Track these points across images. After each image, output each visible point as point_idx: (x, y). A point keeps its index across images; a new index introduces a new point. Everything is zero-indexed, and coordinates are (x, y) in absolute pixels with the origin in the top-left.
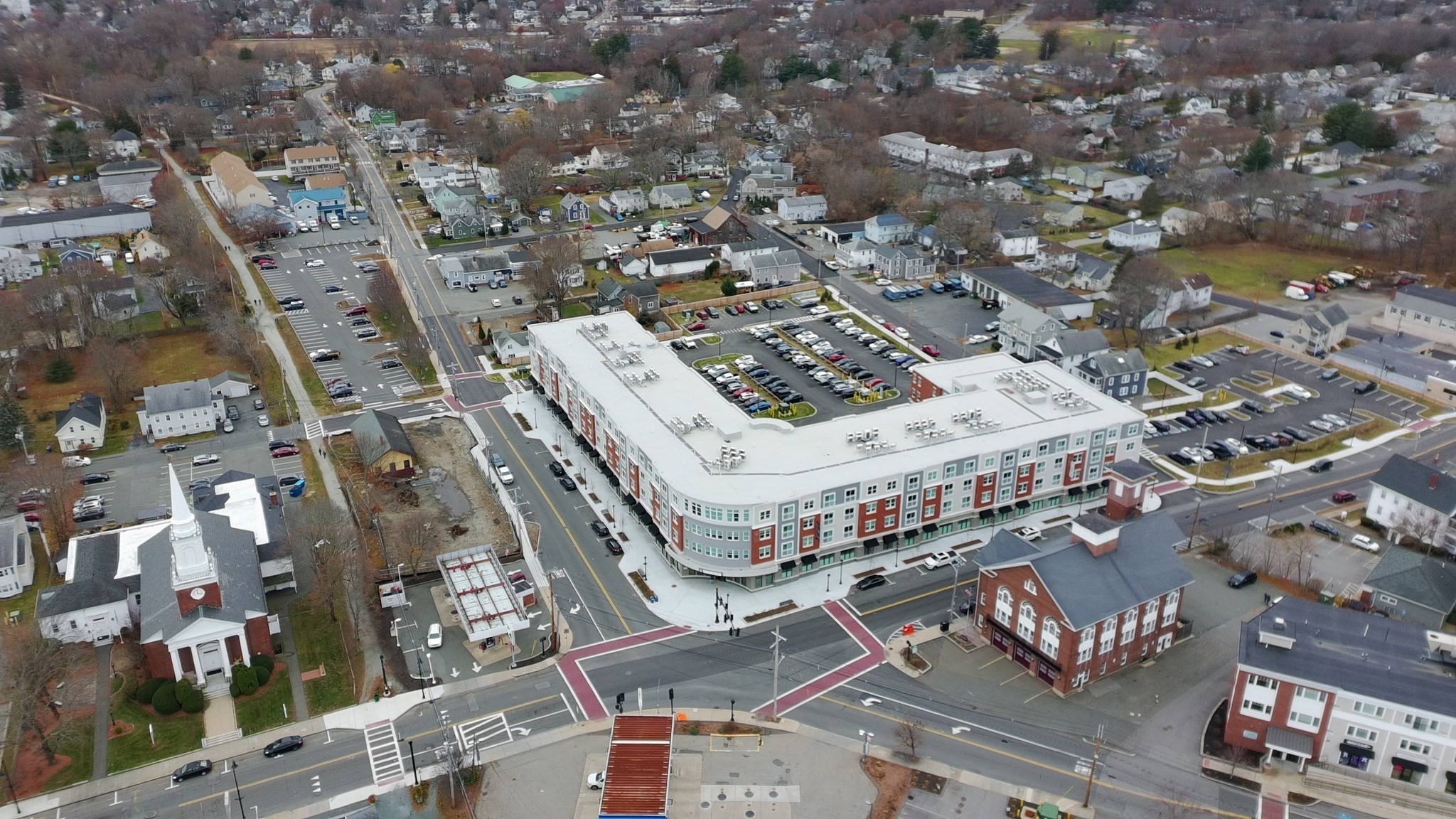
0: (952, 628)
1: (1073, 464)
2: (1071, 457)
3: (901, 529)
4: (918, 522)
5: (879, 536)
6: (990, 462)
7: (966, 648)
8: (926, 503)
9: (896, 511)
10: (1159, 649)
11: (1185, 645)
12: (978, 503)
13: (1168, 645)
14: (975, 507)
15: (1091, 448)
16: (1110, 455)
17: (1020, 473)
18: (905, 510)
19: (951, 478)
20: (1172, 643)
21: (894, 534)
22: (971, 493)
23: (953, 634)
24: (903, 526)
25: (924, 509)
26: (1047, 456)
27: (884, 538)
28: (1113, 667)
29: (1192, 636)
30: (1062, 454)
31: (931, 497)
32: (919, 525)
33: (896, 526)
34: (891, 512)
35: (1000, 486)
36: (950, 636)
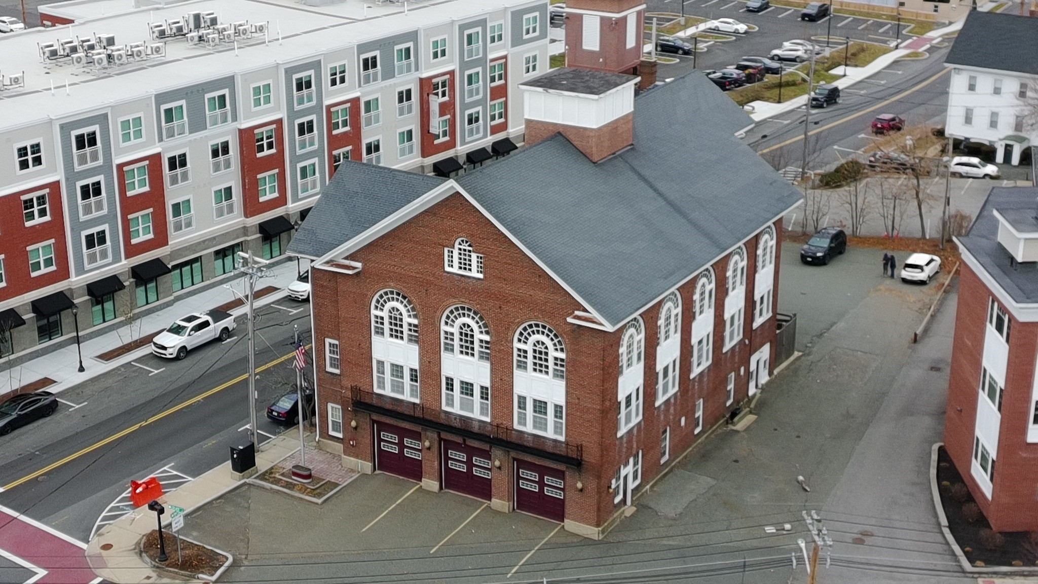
0: (262, 462)
1: (435, 102)
2: (427, 86)
3: (76, 281)
4: (116, 259)
5: (21, 301)
6: (262, 94)
7: (313, 492)
8: (130, 205)
9: (55, 229)
10: (752, 391)
11: (794, 370)
12: (252, 206)
13: (764, 378)
14: (248, 213)
15: (464, 65)
16: (498, 83)
17: (332, 126)
18: (78, 227)
19: (177, 140)
20: (770, 373)
21: (61, 294)
22: (232, 178)
23: (270, 471)
24: (81, 270)
25: (126, 223)
26: (380, 84)
27: (36, 306)
28: (684, 441)
29: (796, 354)
30: (408, 81)
31: (139, 188)
32: (123, 266)
33: (63, 273)
34: (39, 234)
35: (295, 159)
36: (263, 477)
